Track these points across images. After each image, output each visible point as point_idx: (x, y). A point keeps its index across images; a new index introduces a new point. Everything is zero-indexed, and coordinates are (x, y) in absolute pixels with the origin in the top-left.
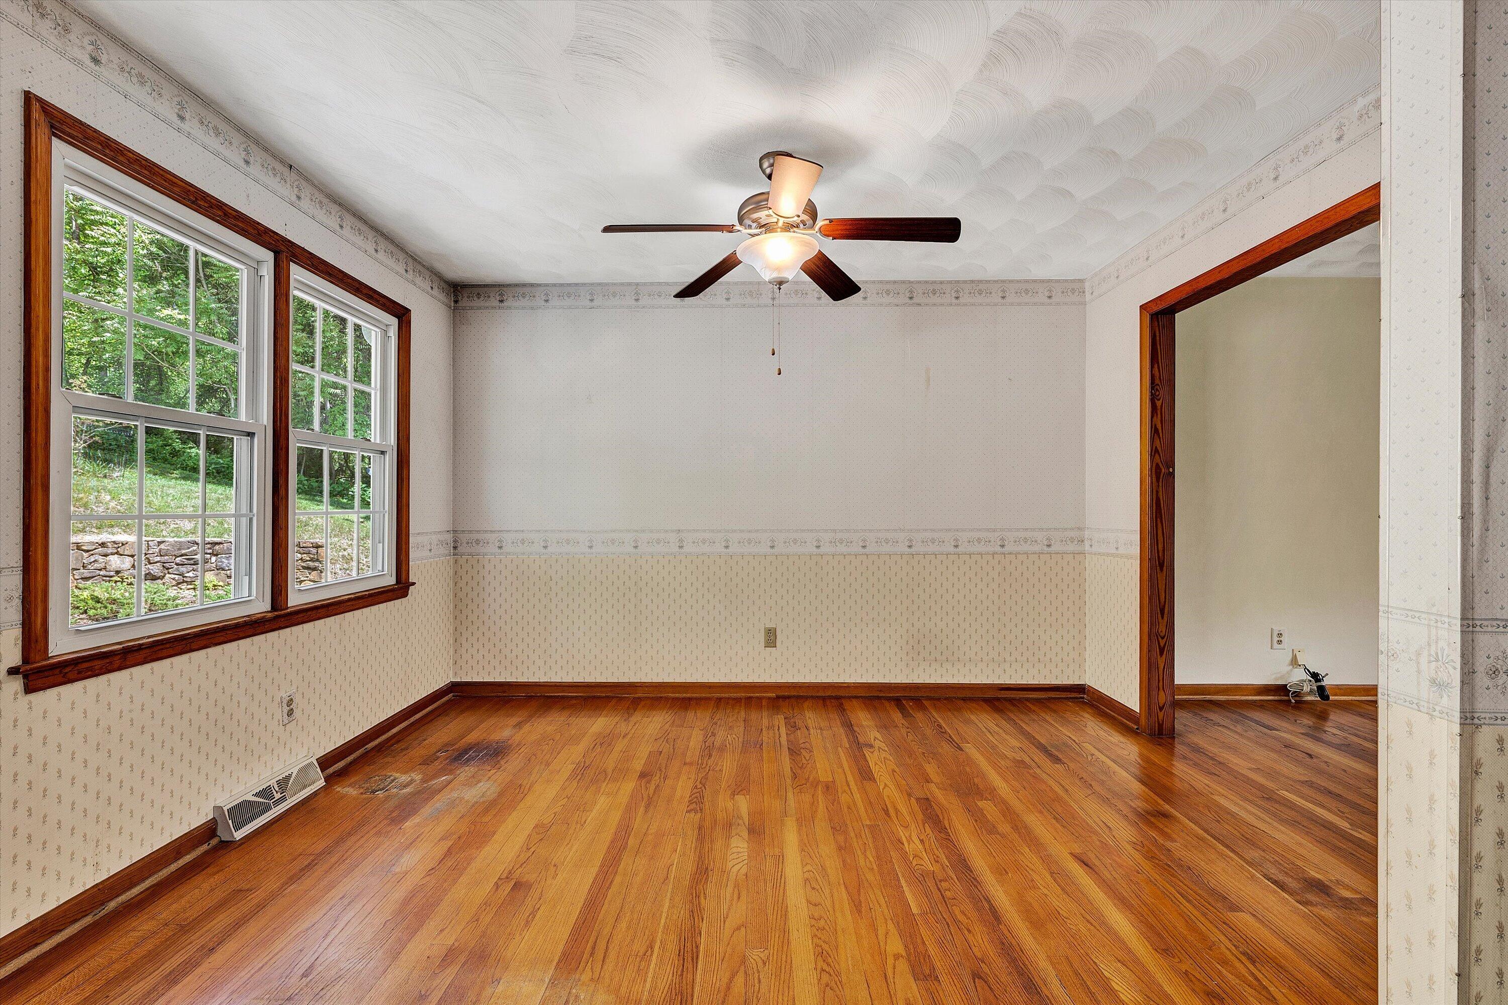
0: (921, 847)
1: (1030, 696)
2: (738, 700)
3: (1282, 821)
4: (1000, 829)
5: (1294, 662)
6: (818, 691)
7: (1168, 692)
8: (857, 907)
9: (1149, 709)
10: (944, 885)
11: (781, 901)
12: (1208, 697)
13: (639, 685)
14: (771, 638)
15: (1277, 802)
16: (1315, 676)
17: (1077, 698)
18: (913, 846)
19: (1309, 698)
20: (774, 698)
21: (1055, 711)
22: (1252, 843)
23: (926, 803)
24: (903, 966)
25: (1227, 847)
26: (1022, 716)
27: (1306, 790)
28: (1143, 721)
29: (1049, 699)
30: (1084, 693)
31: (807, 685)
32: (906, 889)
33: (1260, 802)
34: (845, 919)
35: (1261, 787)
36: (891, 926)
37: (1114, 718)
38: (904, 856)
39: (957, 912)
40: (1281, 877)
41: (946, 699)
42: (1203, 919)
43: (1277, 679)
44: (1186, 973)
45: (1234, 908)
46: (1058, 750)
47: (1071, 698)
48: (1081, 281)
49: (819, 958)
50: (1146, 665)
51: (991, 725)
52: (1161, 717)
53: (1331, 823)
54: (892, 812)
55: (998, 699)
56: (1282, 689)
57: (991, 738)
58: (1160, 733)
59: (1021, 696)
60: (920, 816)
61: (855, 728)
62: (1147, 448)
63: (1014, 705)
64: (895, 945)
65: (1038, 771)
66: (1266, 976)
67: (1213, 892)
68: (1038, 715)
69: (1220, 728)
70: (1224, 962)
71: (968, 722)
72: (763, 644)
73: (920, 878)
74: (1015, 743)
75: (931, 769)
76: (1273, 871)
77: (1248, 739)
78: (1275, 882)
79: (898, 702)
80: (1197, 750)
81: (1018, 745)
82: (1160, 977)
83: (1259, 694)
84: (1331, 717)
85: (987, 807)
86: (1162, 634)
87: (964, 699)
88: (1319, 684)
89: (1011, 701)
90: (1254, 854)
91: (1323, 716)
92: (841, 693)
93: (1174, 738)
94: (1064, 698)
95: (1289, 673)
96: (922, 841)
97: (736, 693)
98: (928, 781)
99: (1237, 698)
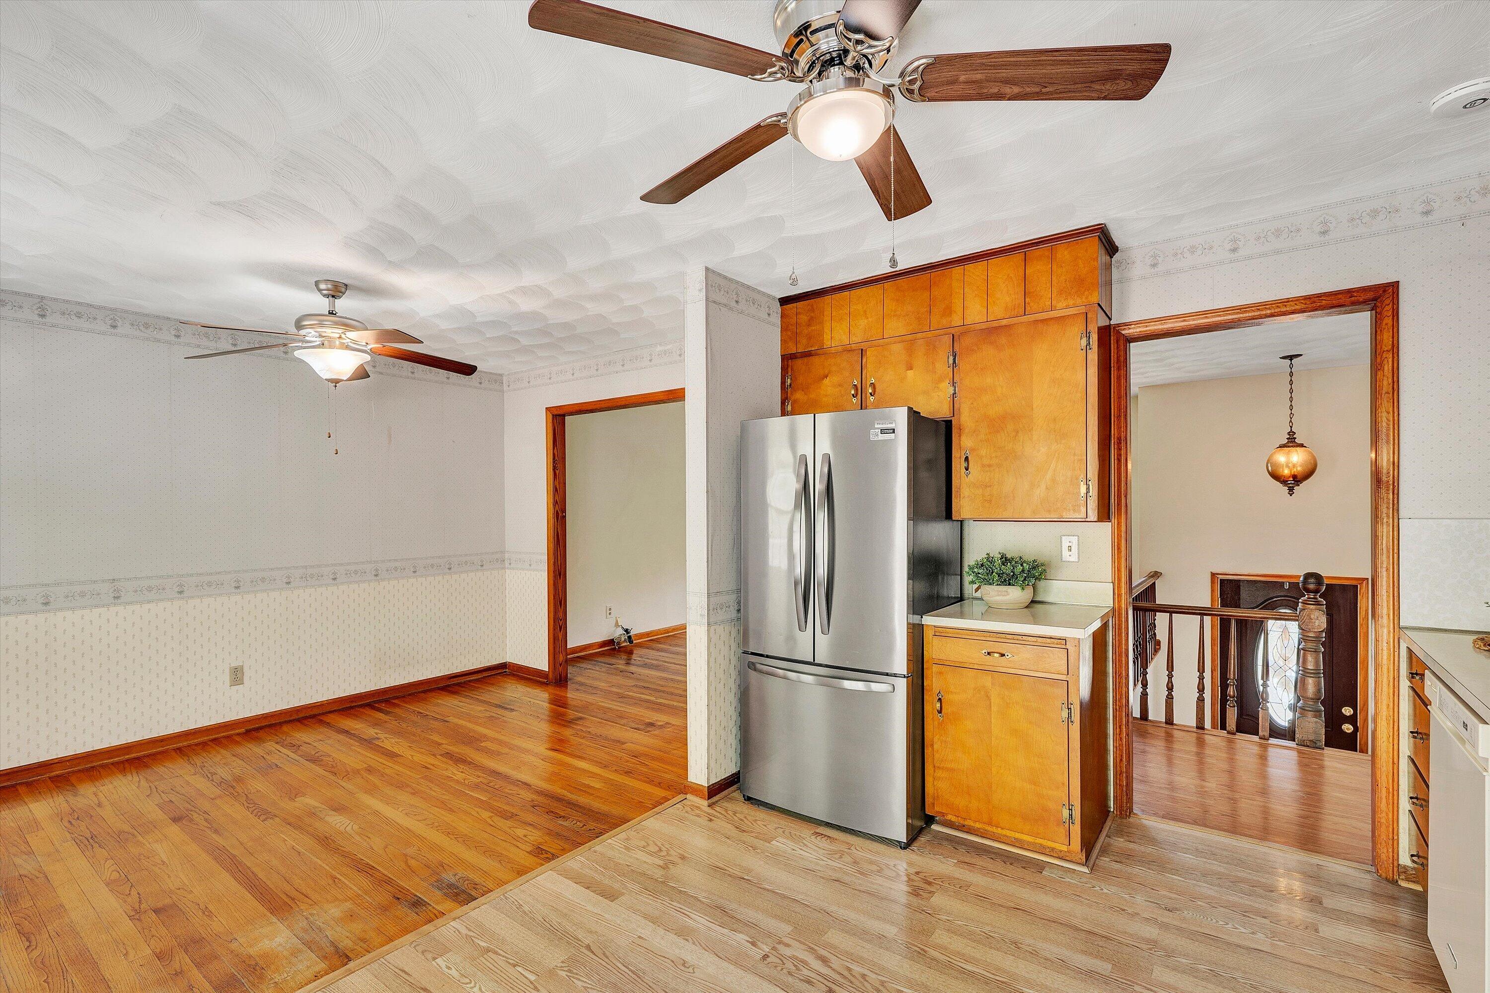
0: (464, 774)
1: (471, 678)
2: (204, 744)
3: (630, 705)
4: (503, 752)
5: (617, 625)
6: (291, 716)
7: (564, 653)
8: (451, 810)
9: (555, 667)
10: (491, 784)
11: (399, 827)
12: (576, 655)
13: (56, 761)
14: (237, 676)
15: (625, 697)
16: (627, 631)
17: (502, 673)
18: (459, 776)
19: (623, 645)
20: (244, 733)
21: (493, 684)
22: (621, 717)
23: (449, 755)
24: (496, 819)
25: (613, 722)
26: (475, 693)
27: (635, 689)
28: (551, 676)
29: (484, 677)
30: (506, 668)
31: (279, 712)
32: (472, 794)
33: (619, 700)
34: (448, 817)
35: (618, 694)
36: (477, 809)
37: (531, 679)
38: (458, 782)
39: (507, 791)
40: (636, 726)
41: (410, 695)
42: (614, 751)
43: (609, 637)
44: (615, 770)
45: (623, 743)
46: (508, 705)
47: (498, 674)
48: (501, 375)
49: (449, 835)
50: (552, 640)
51: (456, 702)
52: (560, 670)
53: (648, 700)
54: (429, 766)
55: (448, 686)
56: (611, 642)
57: (462, 710)
58: (560, 680)
59: (465, 680)
60: (451, 762)
61: (353, 732)
62: (552, 500)
63: (462, 687)
64: (486, 815)
65: (504, 718)
66: (642, 759)
67: (614, 741)
68: (484, 689)
69: (588, 670)
70: (627, 761)
71: (438, 705)
72: (228, 683)
73: (477, 787)
74: (480, 708)
75: (436, 738)
76: (634, 725)
77: (603, 672)
78: (635, 729)
79: (370, 706)
80: (582, 684)
81: (483, 709)
82: (607, 775)
83: (601, 647)
84: (635, 652)
85: (488, 744)
86: (561, 618)
87: (425, 692)
88: (629, 635)
89: (459, 685)
90: (623, 721)
91: (631, 653)
92: (315, 712)
93: (567, 682)
94: (494, 675)
95: (615, 631)
96: (462, 772)
97: (197, 738)
98: (440, 744)
99: (591, 652)
